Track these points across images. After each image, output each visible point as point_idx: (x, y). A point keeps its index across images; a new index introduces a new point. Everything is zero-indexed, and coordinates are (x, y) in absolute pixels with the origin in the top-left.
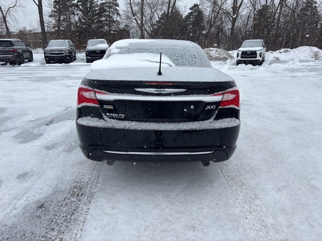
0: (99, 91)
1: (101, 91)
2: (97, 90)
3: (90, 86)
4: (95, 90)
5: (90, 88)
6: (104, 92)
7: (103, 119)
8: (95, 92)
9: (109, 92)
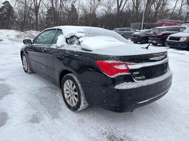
0: (129, 63)
1: (130, 63)
2: (128, 63)
3: (121, 61)
4: (126, 63)
5: (122, 62)
6: (133, 63)
7: (134, 82)
8: (127, 65)
9: (136, 63)
